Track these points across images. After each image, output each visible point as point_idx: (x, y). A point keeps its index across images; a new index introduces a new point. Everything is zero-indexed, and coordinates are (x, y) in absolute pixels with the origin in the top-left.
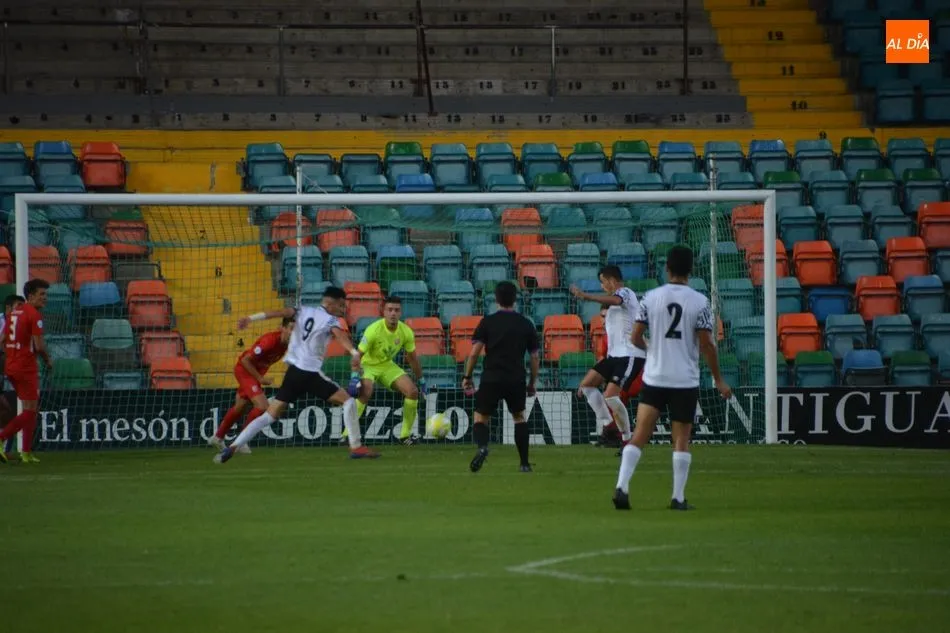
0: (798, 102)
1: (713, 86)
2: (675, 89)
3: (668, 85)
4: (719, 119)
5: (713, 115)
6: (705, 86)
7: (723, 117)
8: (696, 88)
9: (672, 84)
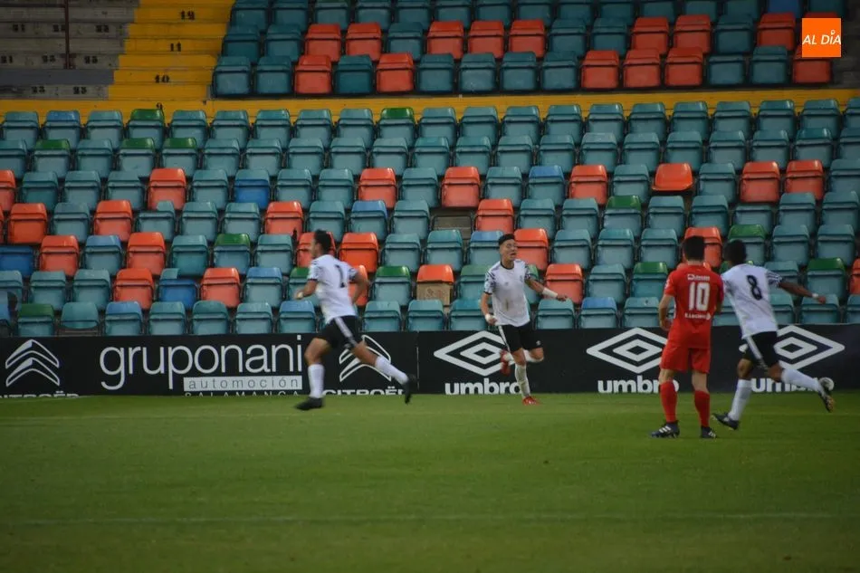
0: (161, 77)
1: (95, 61)
2: (60, 63)
3: (53, 59)
4: (76, 91)
5: (71, 88)
6: (87, 60)
7: (80, 89)
8: (79, 62)
9: (56, 58)
